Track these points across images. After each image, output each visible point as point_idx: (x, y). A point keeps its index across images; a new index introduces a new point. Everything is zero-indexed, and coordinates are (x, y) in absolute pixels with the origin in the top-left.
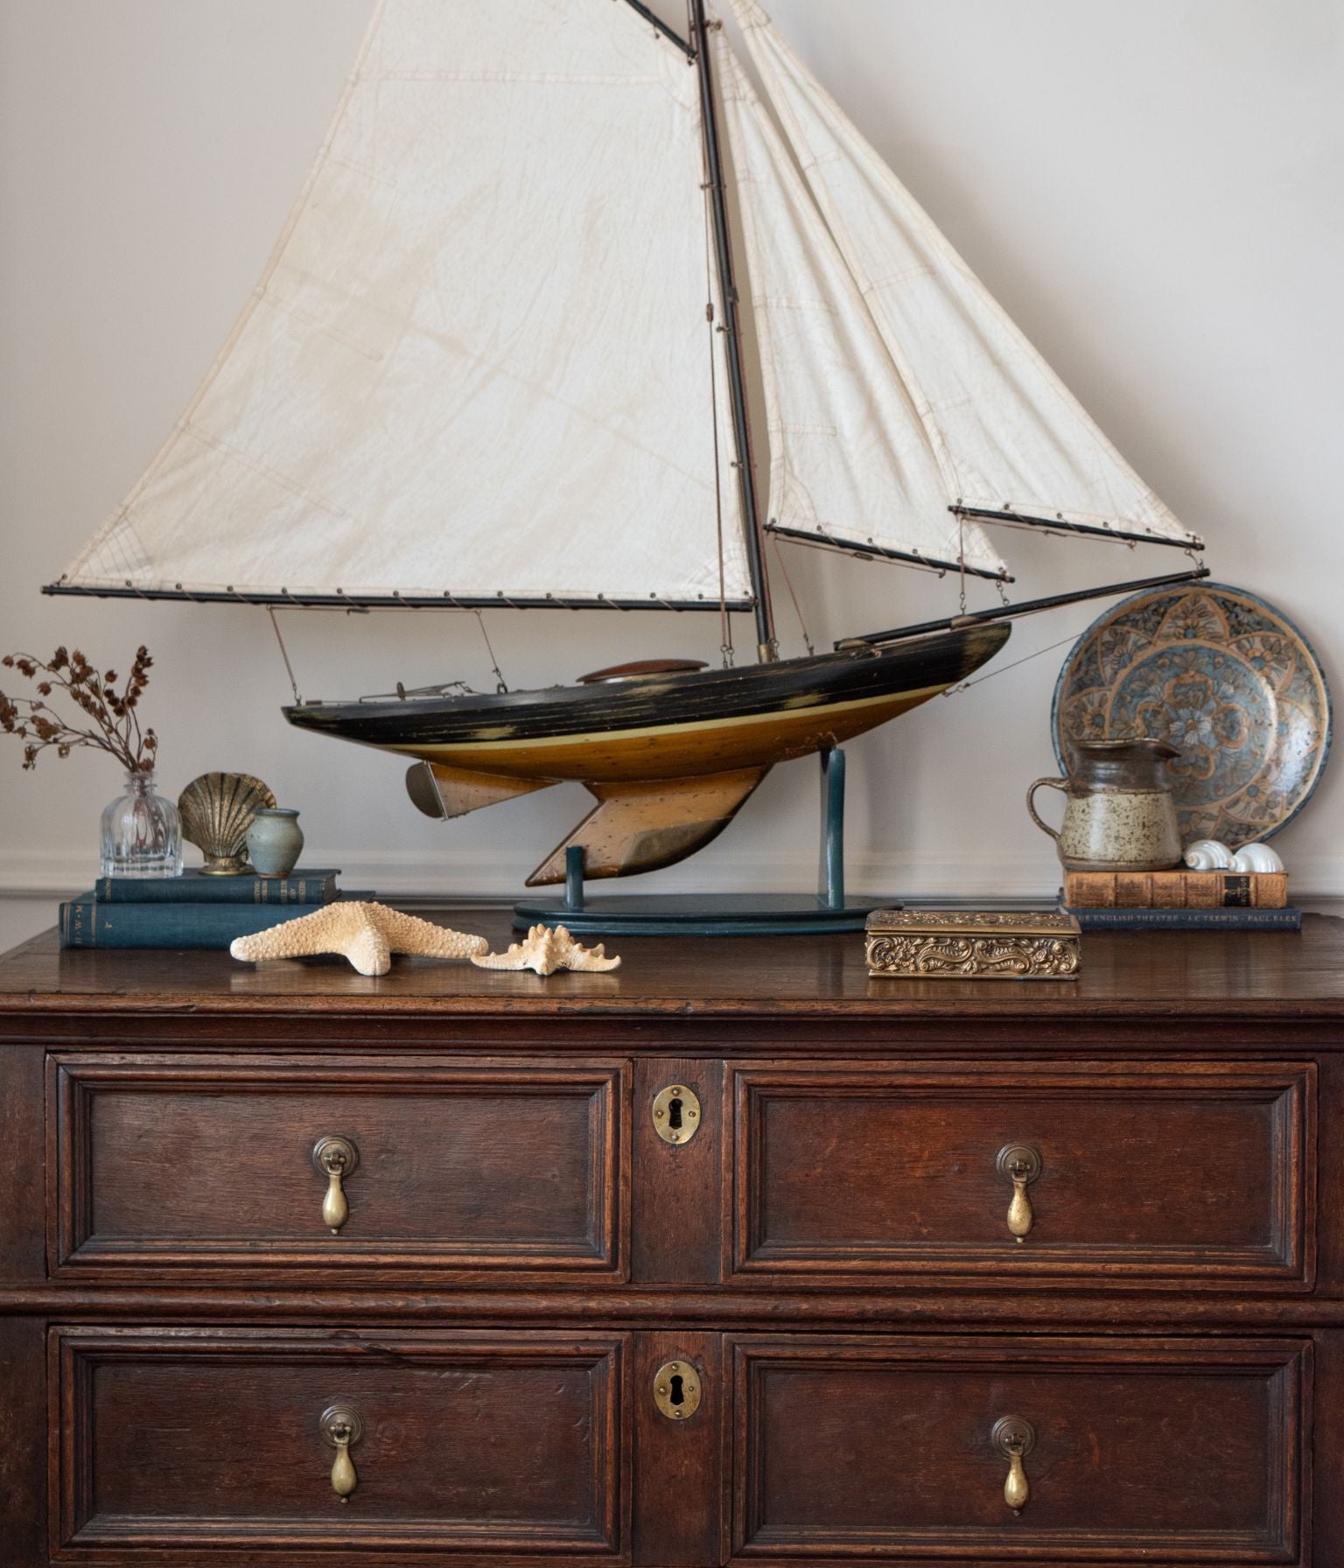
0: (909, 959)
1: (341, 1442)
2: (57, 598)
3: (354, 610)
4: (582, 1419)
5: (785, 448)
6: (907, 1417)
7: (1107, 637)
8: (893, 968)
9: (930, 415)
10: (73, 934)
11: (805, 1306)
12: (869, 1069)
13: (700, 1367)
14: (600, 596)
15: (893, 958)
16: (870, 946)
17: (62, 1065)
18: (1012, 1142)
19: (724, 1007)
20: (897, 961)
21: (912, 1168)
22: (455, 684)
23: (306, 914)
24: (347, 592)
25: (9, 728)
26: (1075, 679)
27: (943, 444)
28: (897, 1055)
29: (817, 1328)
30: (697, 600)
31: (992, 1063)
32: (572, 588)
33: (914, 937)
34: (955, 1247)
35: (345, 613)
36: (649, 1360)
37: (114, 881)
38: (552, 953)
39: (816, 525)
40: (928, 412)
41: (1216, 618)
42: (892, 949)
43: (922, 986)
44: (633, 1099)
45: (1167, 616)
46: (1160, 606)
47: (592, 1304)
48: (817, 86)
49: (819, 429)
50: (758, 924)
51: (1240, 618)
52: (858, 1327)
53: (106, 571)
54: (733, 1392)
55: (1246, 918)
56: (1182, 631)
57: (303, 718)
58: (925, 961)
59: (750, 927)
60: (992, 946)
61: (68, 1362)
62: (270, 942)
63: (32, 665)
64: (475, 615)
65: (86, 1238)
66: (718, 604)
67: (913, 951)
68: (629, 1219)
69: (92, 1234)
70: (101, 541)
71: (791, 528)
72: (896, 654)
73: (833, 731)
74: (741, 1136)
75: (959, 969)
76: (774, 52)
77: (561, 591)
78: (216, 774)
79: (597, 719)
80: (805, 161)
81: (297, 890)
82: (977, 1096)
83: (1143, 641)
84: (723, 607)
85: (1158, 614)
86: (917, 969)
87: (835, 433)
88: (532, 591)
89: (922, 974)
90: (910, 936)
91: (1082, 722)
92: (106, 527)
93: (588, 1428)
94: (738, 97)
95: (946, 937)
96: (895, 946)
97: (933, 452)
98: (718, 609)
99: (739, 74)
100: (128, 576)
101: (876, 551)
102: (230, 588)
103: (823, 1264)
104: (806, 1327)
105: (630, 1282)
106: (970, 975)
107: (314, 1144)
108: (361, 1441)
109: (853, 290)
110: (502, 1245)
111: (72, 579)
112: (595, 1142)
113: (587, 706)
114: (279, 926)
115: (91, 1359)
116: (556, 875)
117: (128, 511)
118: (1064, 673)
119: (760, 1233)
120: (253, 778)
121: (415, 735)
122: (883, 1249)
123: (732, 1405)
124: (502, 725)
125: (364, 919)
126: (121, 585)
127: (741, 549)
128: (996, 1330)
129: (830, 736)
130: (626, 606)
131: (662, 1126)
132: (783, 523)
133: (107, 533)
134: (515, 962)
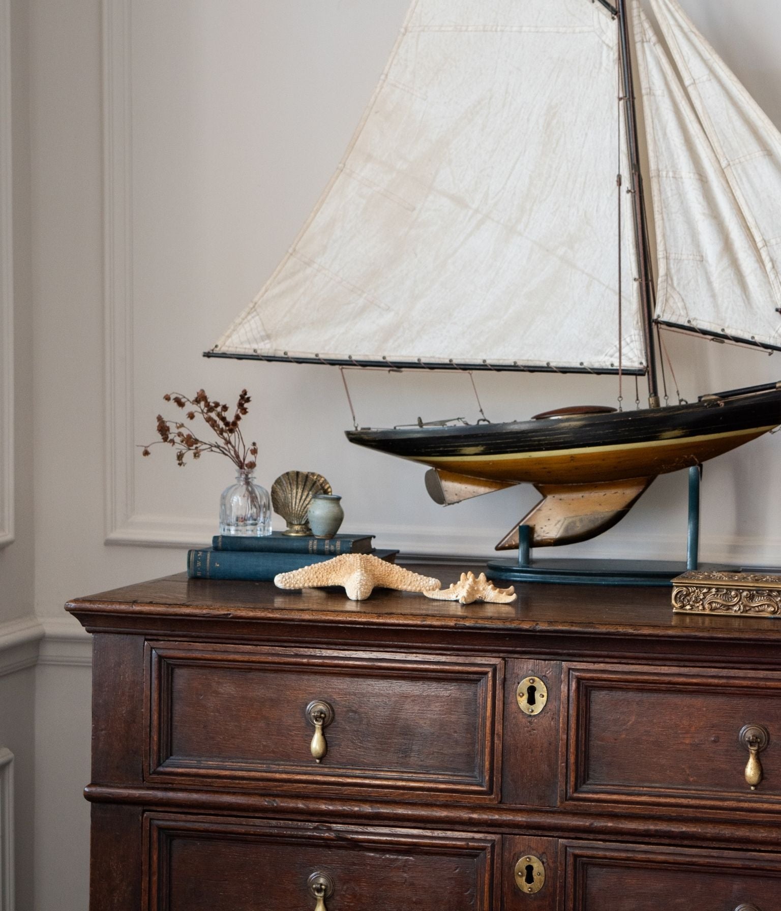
0: (699, 602)
1: (320, 895)
2: (213, 360)
3: (393, 370)
4: (470, 890)
5: (668, 269)
6: (678, 901)
8: (688, 607)
9: (765, 249)
10: (196, 570)
11: (610, 824)
12: (656, 671)
13: (545, 860)
14: (548, 364)
15: (688, 601)
16: (674, 593)
17: (154, 648)
18: (749, 723)
19: (560, 628)
20: (691, 603)
21: (684, 738)
22: (458, 419)
23: (325, 561)
24: (389, 359)
25: (165, 439)
27: (773, 267)
28: (675, 663)
29: (620, 838)
30: (610, 367)
31: (736, 670)
32: (530, 359)
33: (702, 587)
34: (710, 791)
35: (387, 372)
36: (512, 854)
37: (223, 537)
38: (473, 590)
39: (687, 319)
40: (764, 246)
42: (688, 594)
43: (707, 620)
44: (506, 684)
47: (475, 816)
48: (697, 32)
49: (691, 257)
50: (637, 579)
52: (647, 840)
53: (242, 343)
54: (565, 877)
57: (358, 438)
58: (709, 603)
59: (632, 581)
60: (753, 595)
61: (155, 835)
62: (299, 577)
63: (183, 400)
64: (469, 375)
65: (167, 758)
66: (617, 370)
67: (702, 597)
68: (500, 762)
69: (171, 755)
70: (240, 324)
71: (670, 321)
72: (735, 405)
73: (694, 454)
74: (573, 712)
75: (731, 609)
76: (669, 10)
77: (523, 360)
78: (293, 472)
79: (537, 443)
80: (687, 82)
81: (335, 546)
82: (727, 692)
84: (620, 372)
86: (704, 609)
87: (702, 259)
88: (504, 360)
89: (707, 612)
90: (699, 587)
92: (243, 315)
93: (474, 895)
94: (645, 40)
95: (724, 589)
96: (690, 593)
97: (766, 273)
98: (617, 374)
99: (646, 25)
100: (255, 346)
101: (726, 337)
102: (317, 355)
103: (623, 798)
104: (613, 838)
105: (500, 802)
106: (739, 614)
107: (307, 705)
108: (332, 896)
109: (717, 166)
110: (421, 775)
111: (220, 348)
112: (481, 711)
113: (530, 434)
114: (306, 567)
115: (169, 835)
116: (514, 543)
117: (256, 306)
119: (585, 775)
120: (319, 476)
121: (423, 451)
122: (663, 790)
123: (564, 887)
124: (477, 445)
125: (359, 565)
126: (251, 352)
127: (639, 335)
128: (736, 847)
129: (692, 458)
130: (564, 371)
131: (523, 702)
132: (665, 318)
133: (243, 319)
134: (451, 596)
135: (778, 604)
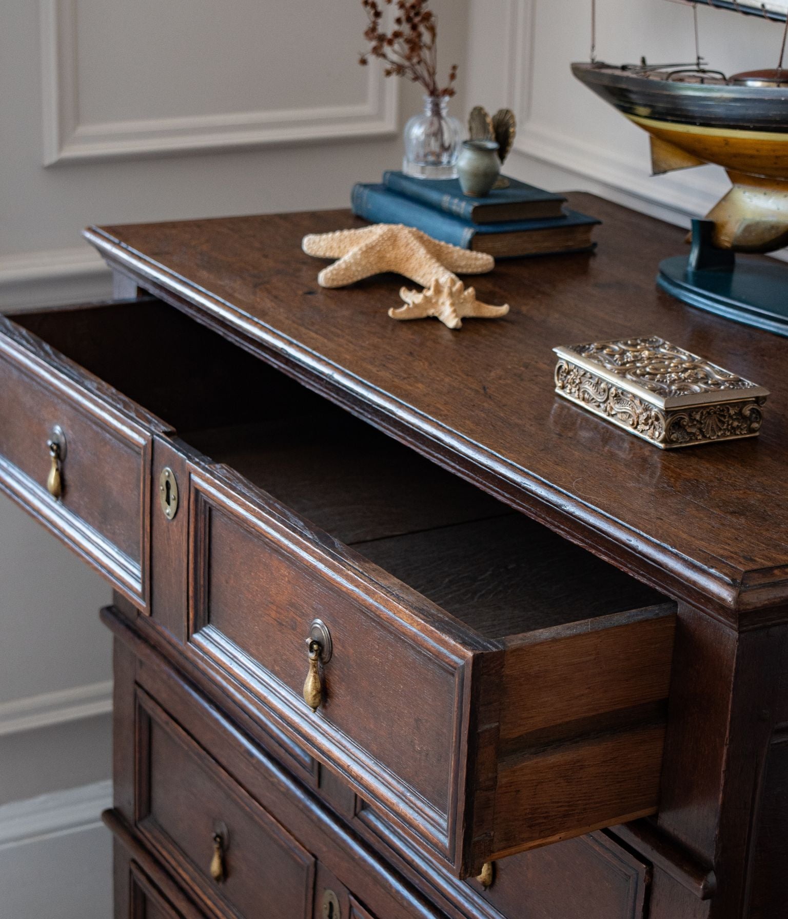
16: (557, 366)
20: (569, 385)
33: (579, 367)
58: (583, 392)
60: (619, 396)
67: (578, 380)
75: (600, 407)
86: (579, 397)
95: (596, 376)
106: (606, 416)
135: (638, 417)
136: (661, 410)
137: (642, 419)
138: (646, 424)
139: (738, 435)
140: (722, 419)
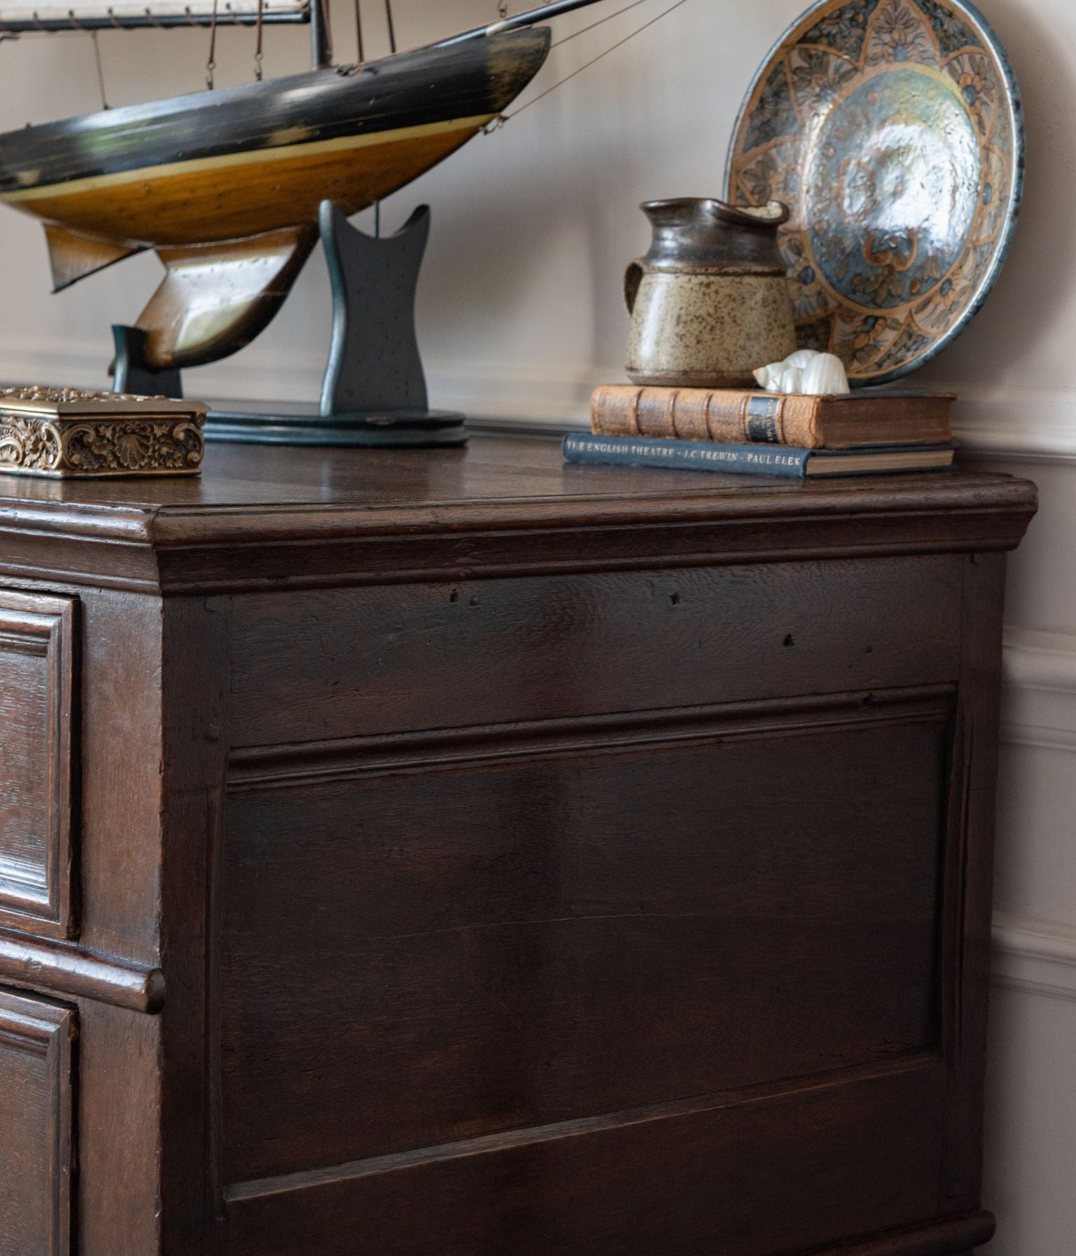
7: (797, 60)
26: (757, 122)
41: (922, 29)
45: (869, 29)
46: (858, 14)
51: (945, 27)
55: (746, 458)
56: (891, 51)
64: (92, 39)
77: (157, 5)
83: (847, 67)
85: (858, 25)
88: (135, 6)
91: (770, 186)
118: (742, 115)
130: (206, 21)
135: (24, 446)
136: (53, 422)
137: (29, 446)
138: (34, 450)
139: (169, 468)
140: (145, 442)
